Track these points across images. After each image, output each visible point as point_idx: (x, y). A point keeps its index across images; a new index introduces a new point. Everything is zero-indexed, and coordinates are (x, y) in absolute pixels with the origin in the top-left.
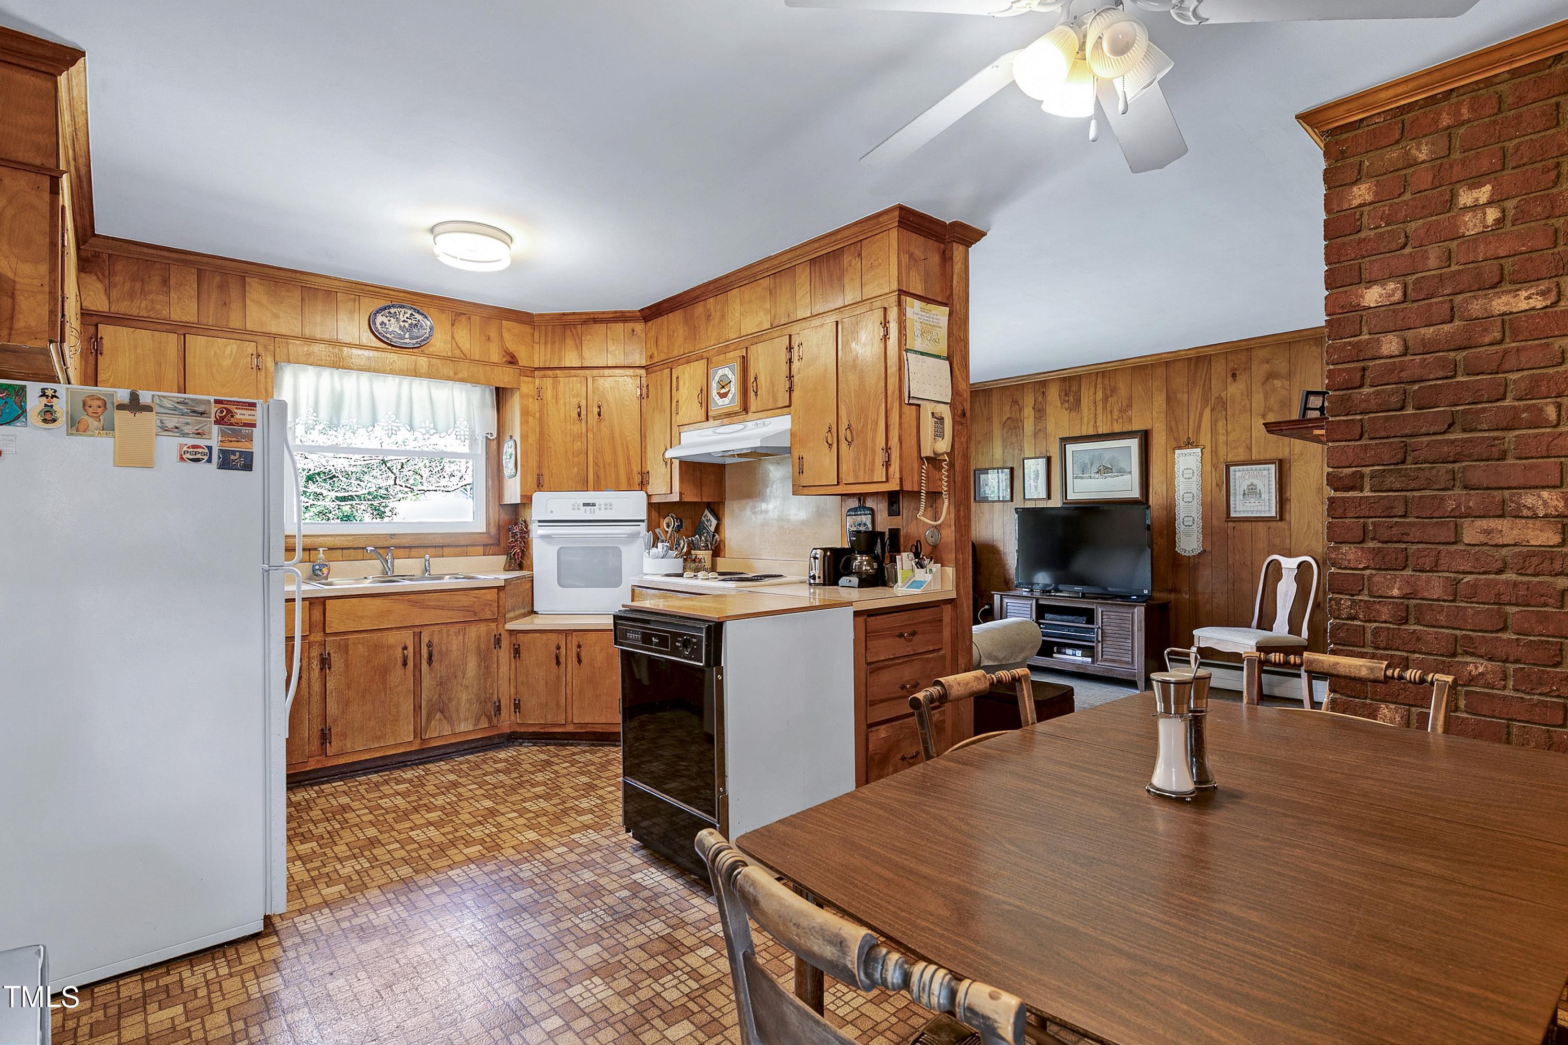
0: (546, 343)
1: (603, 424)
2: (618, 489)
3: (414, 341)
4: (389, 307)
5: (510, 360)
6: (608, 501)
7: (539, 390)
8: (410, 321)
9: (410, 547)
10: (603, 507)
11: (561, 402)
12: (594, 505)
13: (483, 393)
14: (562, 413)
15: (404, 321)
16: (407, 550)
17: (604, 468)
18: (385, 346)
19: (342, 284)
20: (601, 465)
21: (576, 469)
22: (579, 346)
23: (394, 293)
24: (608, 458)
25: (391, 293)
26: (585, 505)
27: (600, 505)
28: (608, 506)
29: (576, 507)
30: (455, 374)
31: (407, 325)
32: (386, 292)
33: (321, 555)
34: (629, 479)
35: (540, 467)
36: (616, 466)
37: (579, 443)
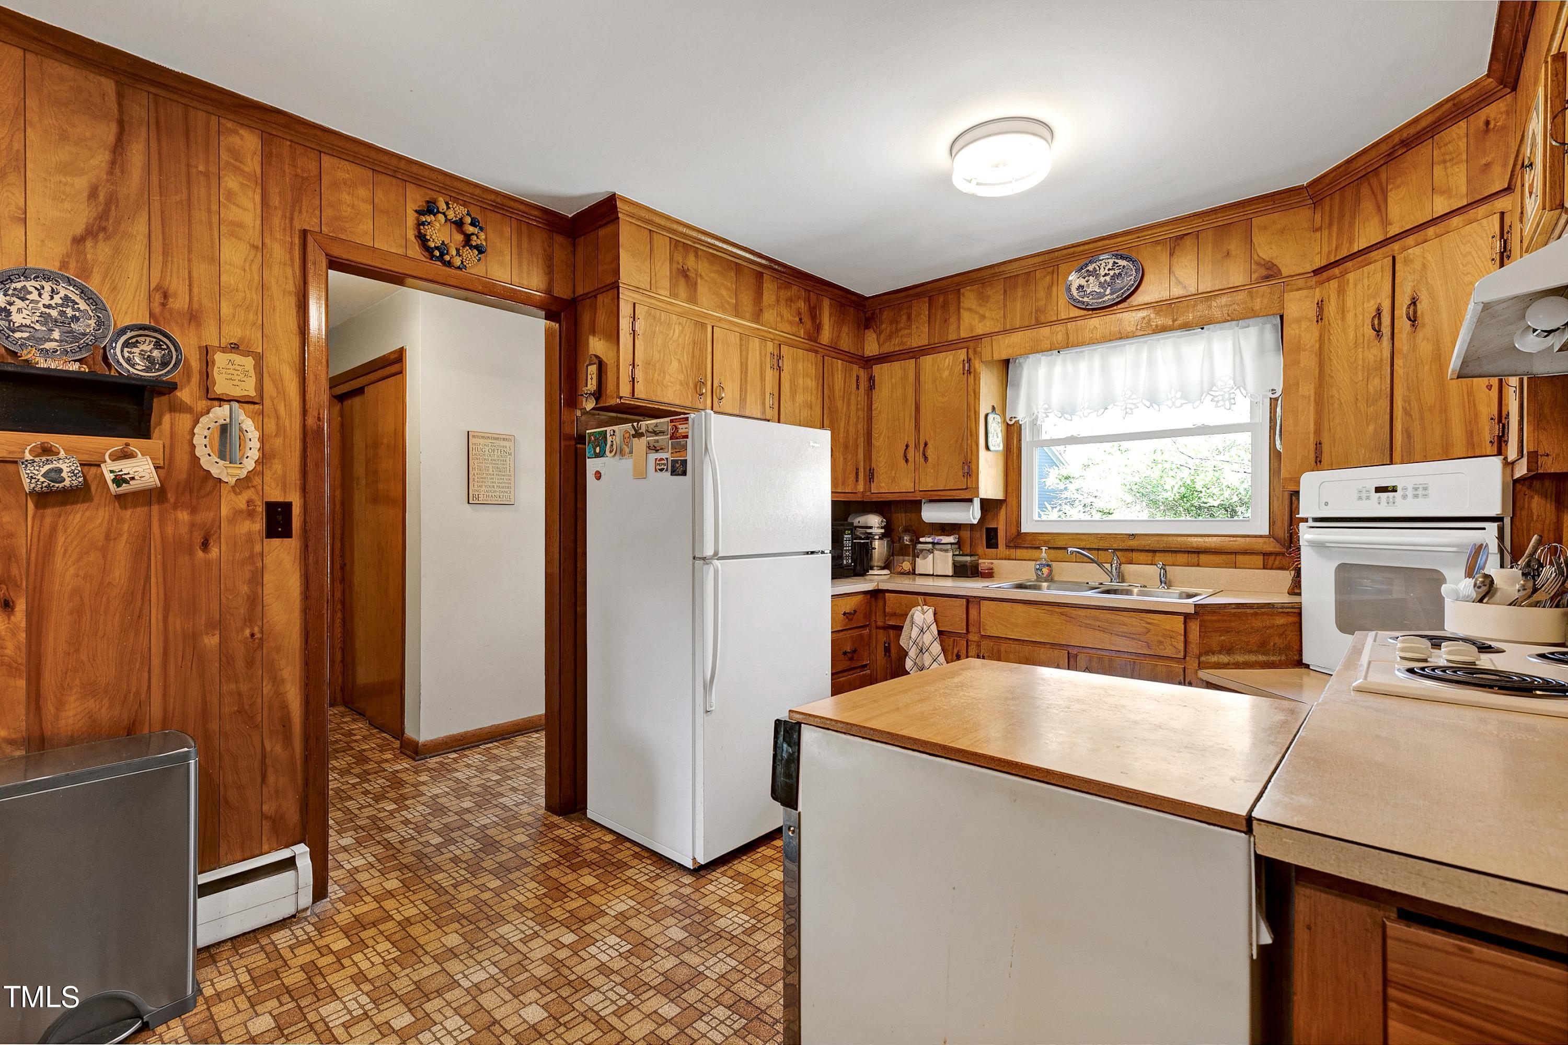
0: (1330, 225)
1: (1420, 335)
2: (1446, 455)
3: (1115, 296)
4: (1087, 265)
5: (1264, 272)
6: (1419, 481)
7: (1320, 305)
8: (1112, 273)
9: (1154, 551)
10: (1410, 493)
11: (1350, 316)
12: (1394, 490)
13: (1261, 333)
14: (1352, 335)
15: (1106, 275)
16: (1151, 554)
17: (1422, 418)
18: (1086, 313)
19: (1036, 260)
20: (1416, 415)
21: (1371, 428)
22: (1381, 208)
23: (1091, 246)
24: (1429, 397)
25: (1086, 247)
26: (1379, 490)
27: (1405, 489)
28: (1421, 491)
29: (1364, 495)
30: (1174, 321)
31: (1108, 278)
32: (1082, 248)
33: (1044, 554)
34: (1470, 434)
35: (1318, 432)
36: (1444, 410)
37: (1377, 381)
